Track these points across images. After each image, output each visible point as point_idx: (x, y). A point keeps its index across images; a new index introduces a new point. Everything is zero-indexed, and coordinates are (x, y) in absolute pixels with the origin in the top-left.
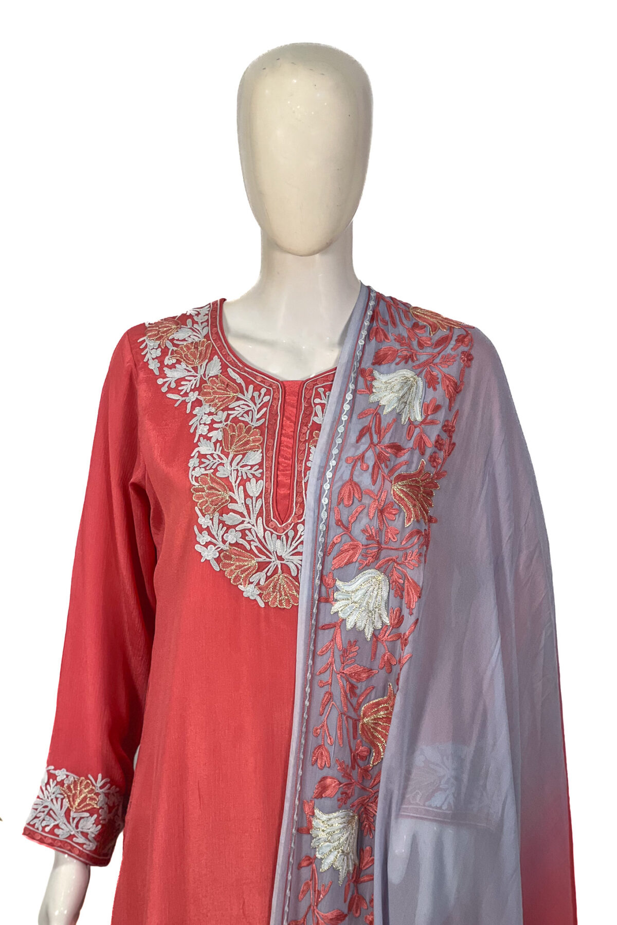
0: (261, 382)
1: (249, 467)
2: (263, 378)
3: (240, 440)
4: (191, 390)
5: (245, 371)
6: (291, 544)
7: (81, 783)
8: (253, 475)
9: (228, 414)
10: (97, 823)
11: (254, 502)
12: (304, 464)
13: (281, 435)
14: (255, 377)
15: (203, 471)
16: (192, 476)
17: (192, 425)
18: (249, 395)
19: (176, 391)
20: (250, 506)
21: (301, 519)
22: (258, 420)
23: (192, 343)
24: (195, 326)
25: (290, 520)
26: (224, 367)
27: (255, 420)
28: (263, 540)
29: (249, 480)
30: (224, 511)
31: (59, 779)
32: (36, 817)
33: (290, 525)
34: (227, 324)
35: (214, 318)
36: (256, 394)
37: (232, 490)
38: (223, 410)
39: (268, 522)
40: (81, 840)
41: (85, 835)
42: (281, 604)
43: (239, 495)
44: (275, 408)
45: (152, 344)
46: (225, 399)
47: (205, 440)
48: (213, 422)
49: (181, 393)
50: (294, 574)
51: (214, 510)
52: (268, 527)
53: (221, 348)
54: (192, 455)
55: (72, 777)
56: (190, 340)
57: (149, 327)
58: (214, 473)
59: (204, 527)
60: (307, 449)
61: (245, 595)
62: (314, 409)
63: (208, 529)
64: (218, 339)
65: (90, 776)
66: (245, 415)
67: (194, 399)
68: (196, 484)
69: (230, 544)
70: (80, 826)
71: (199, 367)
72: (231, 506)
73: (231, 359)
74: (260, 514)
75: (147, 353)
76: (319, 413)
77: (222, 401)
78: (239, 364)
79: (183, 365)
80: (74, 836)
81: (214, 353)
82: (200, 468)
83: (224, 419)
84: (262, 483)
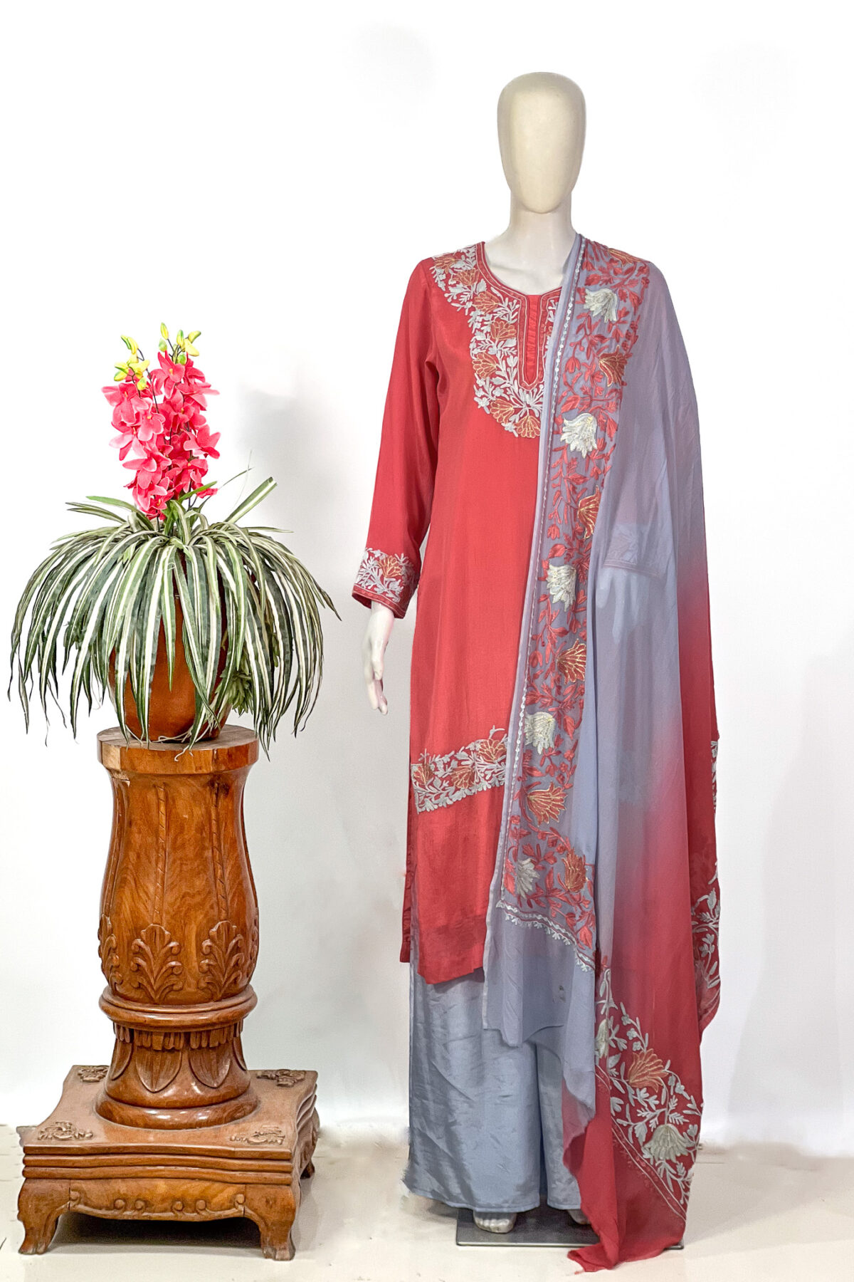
0: (513, 295)
1: (509, 349)
2: (514, 293)
3: (502, 332)
4: (468, 301)
5: (502, 289)
6: (535, 397)
7: (390, 559)
8: (512, 353)
9: (493, 316)
10: (400, 585)
11: (512, 370)
12: (543, 347)
13: (528, 329)
14: (509, 292)
15: (479, 351)
16: (472, 354)
17: (470, 323)
18: (506, 304)
19: (457, 301)
20: (510, 372)
21: (542, 381)
22: (513, 319)
23: (466, 271)
24: (468, 260)
25: (535, 381)
26: (488, 287)
27: (511, 319)
28: (518, 395)
29: (509, 356)
30: (494, 375)
31: (376, 556)
32: (362, 580)
33: (535, 385)
34: (488, 258)
35: (479, 255)
36: (510, 304)
37: (498, 362)
38: (490, 313)
39: (521, 383)
40: (391, 595)
41: (393, 592)
42: (528, 435)
43: (502, 366)
44: (523, 312)
45: (440, 271)
47: (480, 332)
48: (483, 321)
49: (461, 303)
50: (537, 416)
51: (487, 376)
52: (521, 386)
53: (486, 274)
54: (472, 341)
55: (384, 556)
56: (465, 269)
57: (436, 260)
58: (486, 352)
59: (481, 386)
60: (545, 337)
61: (506, 429)
62: (549, 313)
63: (483, 387)
64: (483, 268)
65: (396, 555)
66: (504, 317)
67: (470, 307)
68: (476, 359)
69: (497, 397)
70: (390, 586)
71: (472, 286)
72: (498, 373)
73: (493, 281)
74: (516, 378)
75: (437, 276)
76: (552, 315)
77: (489, 307)
78: (498, 284)
79: (461, 285)
80: (386, 593)
81: (481, 277)
82: (478, 349)
83: (490, 319)
84: (517, 359)
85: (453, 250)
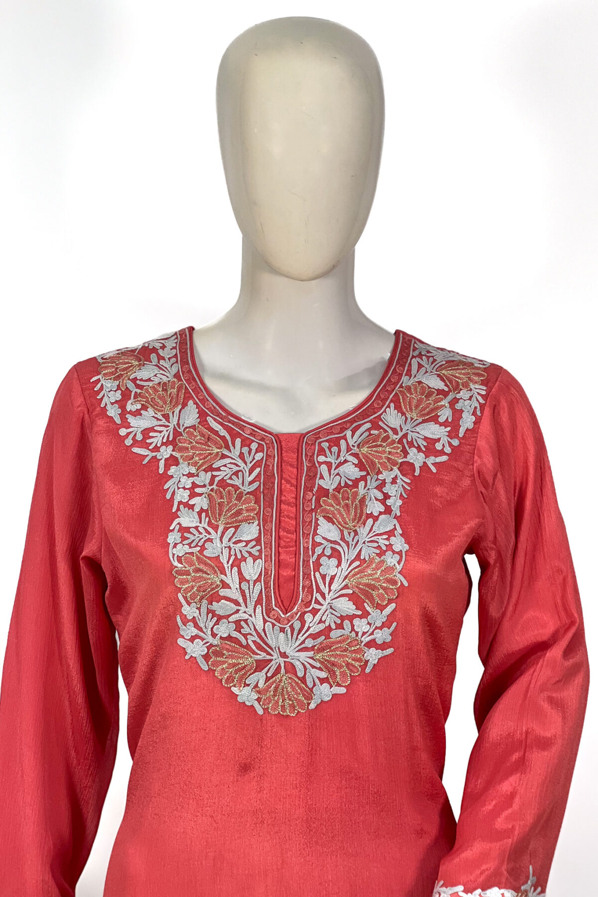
0: (251, 434)
1: (244, 544)
2: (252, 430)
3: (229, 510)
4: (163, 444)
5: (230, 421)
6: (297, 638)
8: (250, 553)
9: (212, 475)
11: (251, 587)
12: (311, 539)
13: (280, 502)
15: (187, 549)
16: (174, 555)
17: (168, 489)
18: (236, 452)
19: (144, 444)
20: (247, 591)
21: (309, 607)
22: (251, 483)
23: (159, 383)
24: (162, 362)
25: (296, 608)
26: (202, 415)
27: (247, 483)
28: (263, 634)
29: (244, 559)
30: (215, 598)
33: (296, 614)
34: (200, 360)
35: (183, 353)
36: (245, 450)
37: (223, 572)
38: (206, 471)
39: (269, 611)
42: (283, 710)
43: (232, 578)
44: (271, 468)
45: (109, 385)
46: (207, 456)
47: (187, 509)
48: (194, 485)
49: (150, 448)
50: (300, 674)
51: (202, 598)
52: (269, 617)
53: (197, 391)
54: (171, 528)
56: (157, 380)
57: (103, 363)
58: (201, 552)
59: (189, 617)
60: (313, 521)
61: (240, 699)
62: (319, 468)
63: (194, 620)
66: (234, 477)
67: (168, 456)
68: (180, 565)
69: (221, 638)
71: (171, 415)
72: (223, 592)
73: (211, 406)
74: (259, 602)
75: (104, 395)
76: (325, 474)
77: (204, 459)
78: (221, 412)
79: (151, 412)
81: (188, 397)
82: (183, 545)
83: (207, 481)
84: (260, 563)
85: (135, 342)
